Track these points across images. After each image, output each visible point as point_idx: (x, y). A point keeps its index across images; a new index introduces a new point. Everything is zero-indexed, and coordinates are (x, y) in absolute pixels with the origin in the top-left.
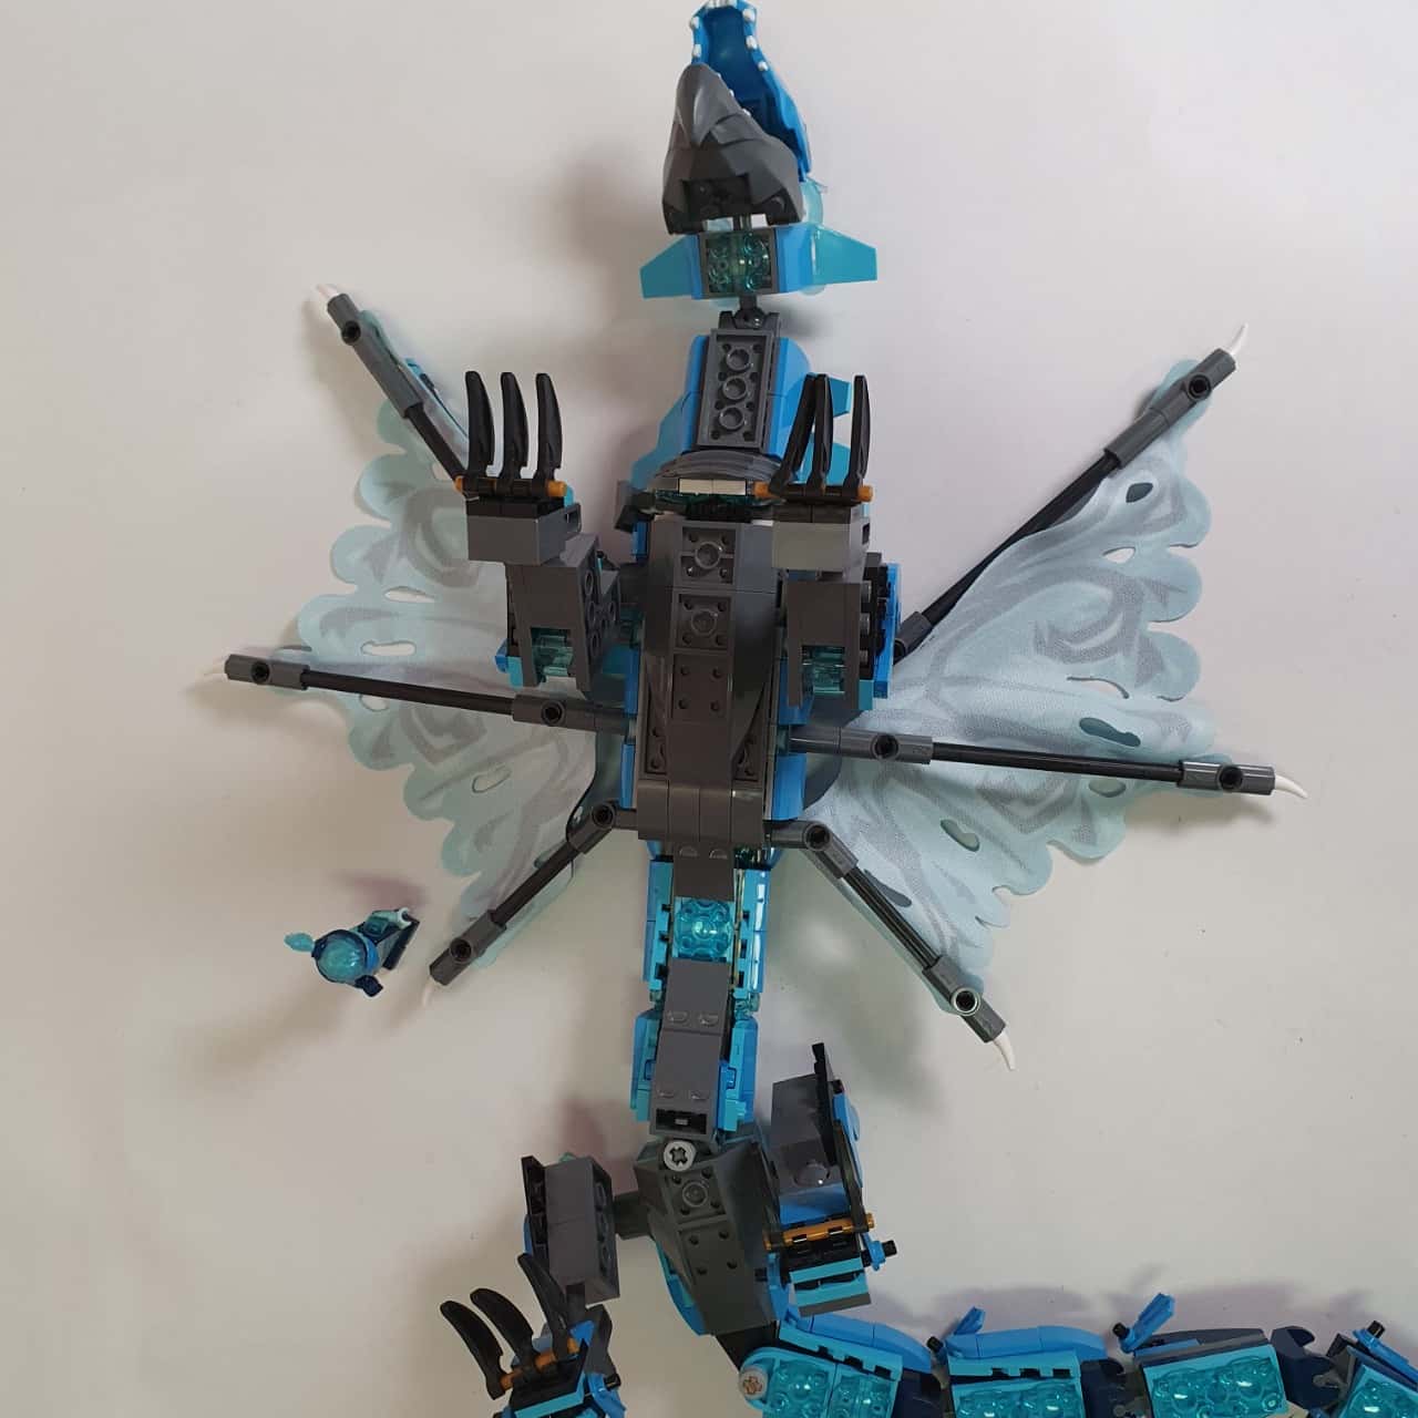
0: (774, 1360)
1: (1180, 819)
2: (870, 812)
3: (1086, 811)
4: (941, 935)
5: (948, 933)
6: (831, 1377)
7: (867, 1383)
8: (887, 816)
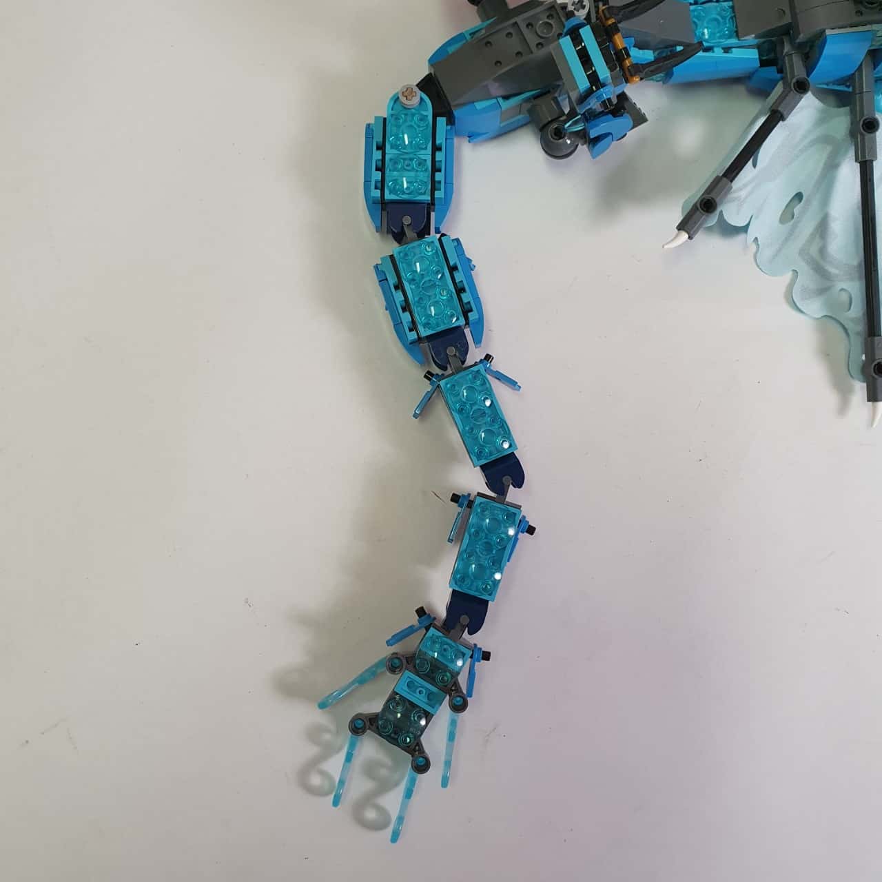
0: (427, 111)
1: (828, 355)
2: (805, 137)
3: (822, 291)
4: (741, 189)
5: (743, 194)
6: (423, 152)
7: (425, 176)
8: (802, 151)
